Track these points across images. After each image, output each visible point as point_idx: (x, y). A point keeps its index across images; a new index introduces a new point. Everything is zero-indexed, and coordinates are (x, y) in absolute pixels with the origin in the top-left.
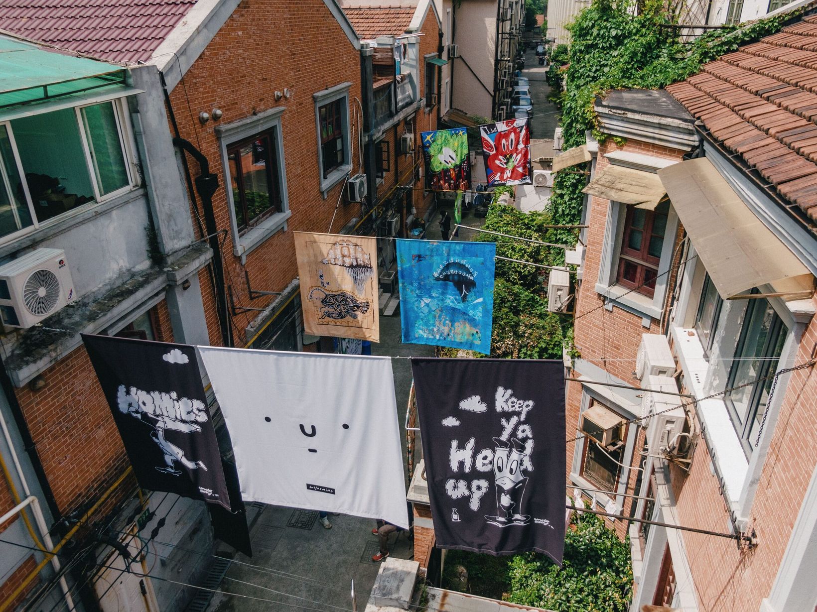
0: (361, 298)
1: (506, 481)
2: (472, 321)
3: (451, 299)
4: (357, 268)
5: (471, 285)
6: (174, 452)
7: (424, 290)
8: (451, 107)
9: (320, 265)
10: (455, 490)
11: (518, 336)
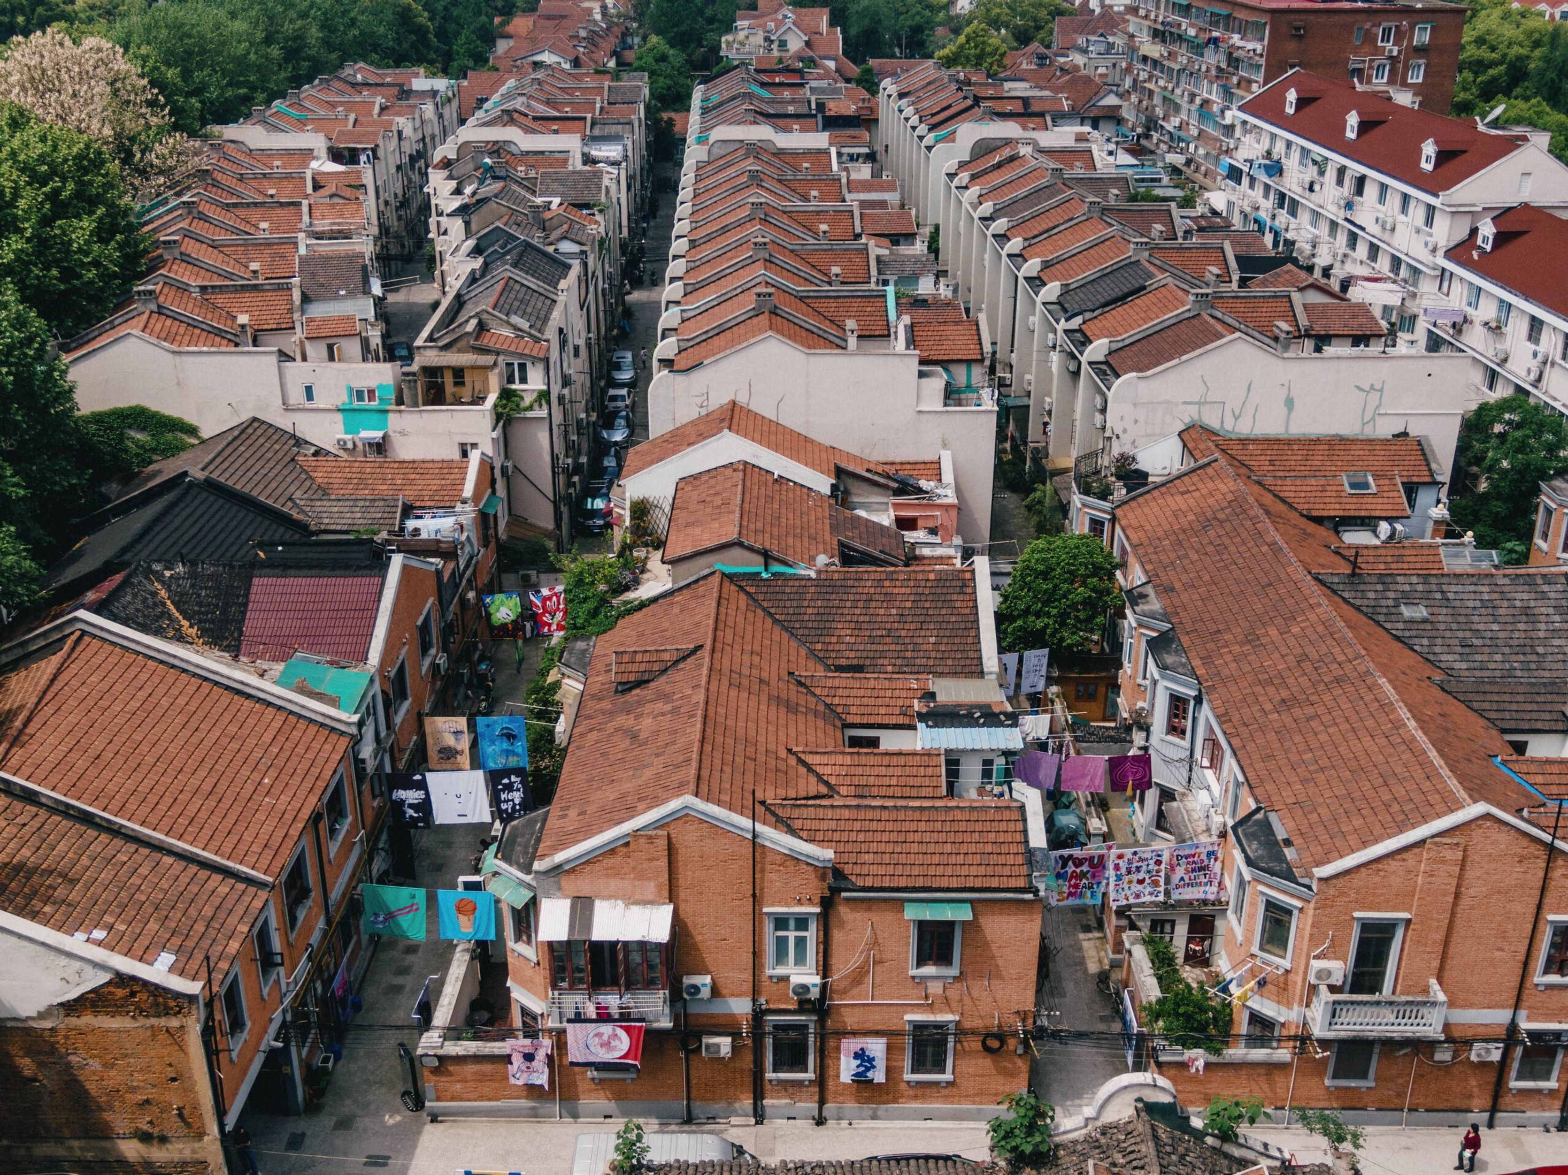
0: (459, 748)
1: (517, 801)
2: (518, 755)
3: (505, 745)
4: (457, 733)
5: (514, 737)
6: (411, 812)
7: (493, 742)
8: (510, 514)
9: (437, 733)
10: (504, 806)
11: (552, 757)
